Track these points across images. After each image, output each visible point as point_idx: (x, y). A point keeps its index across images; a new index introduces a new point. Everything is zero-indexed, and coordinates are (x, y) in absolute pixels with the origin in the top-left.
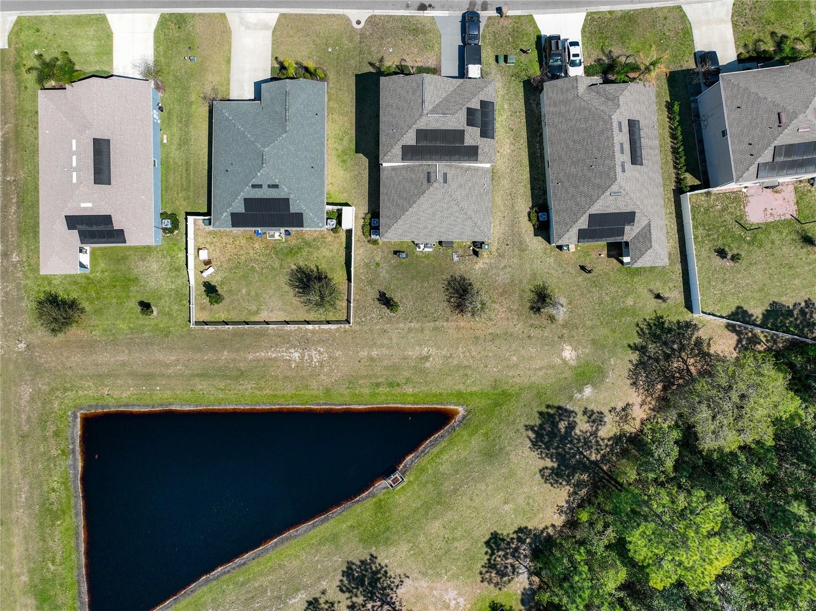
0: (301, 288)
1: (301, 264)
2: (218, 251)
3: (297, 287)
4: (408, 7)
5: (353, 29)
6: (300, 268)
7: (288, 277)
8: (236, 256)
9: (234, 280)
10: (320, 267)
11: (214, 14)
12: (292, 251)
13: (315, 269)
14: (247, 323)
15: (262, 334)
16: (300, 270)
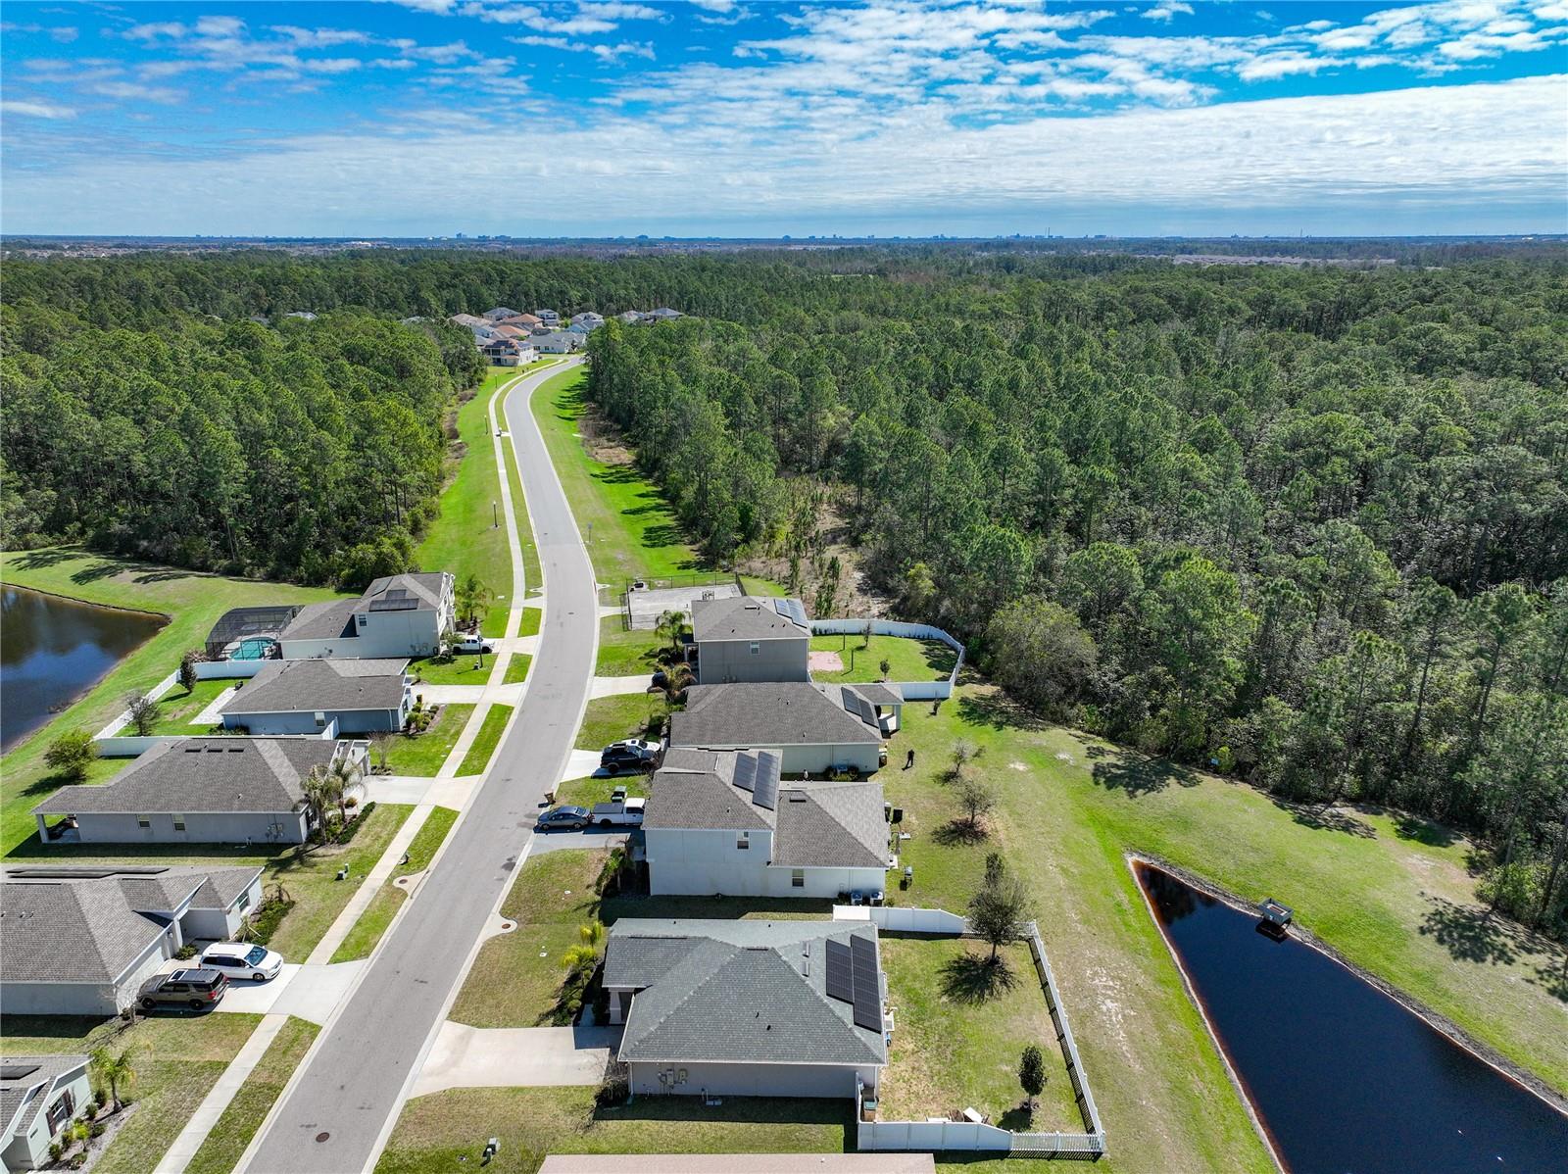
0: (983, 991)
1: (937, 990)
2: (928, 1107)
3: (981, 996)
4: (502, 880)
5: (518, 932)
6: (946, 992)
7: (966, 1006)
8: (936, 1078)
9: (984, 1083)
10: (941, 968)
11: (402, 1116)
12: (915, 1000)
13: (946, 974)
14: (1070, 1066)
15: (1085, 1046)
16: (949, 991)
